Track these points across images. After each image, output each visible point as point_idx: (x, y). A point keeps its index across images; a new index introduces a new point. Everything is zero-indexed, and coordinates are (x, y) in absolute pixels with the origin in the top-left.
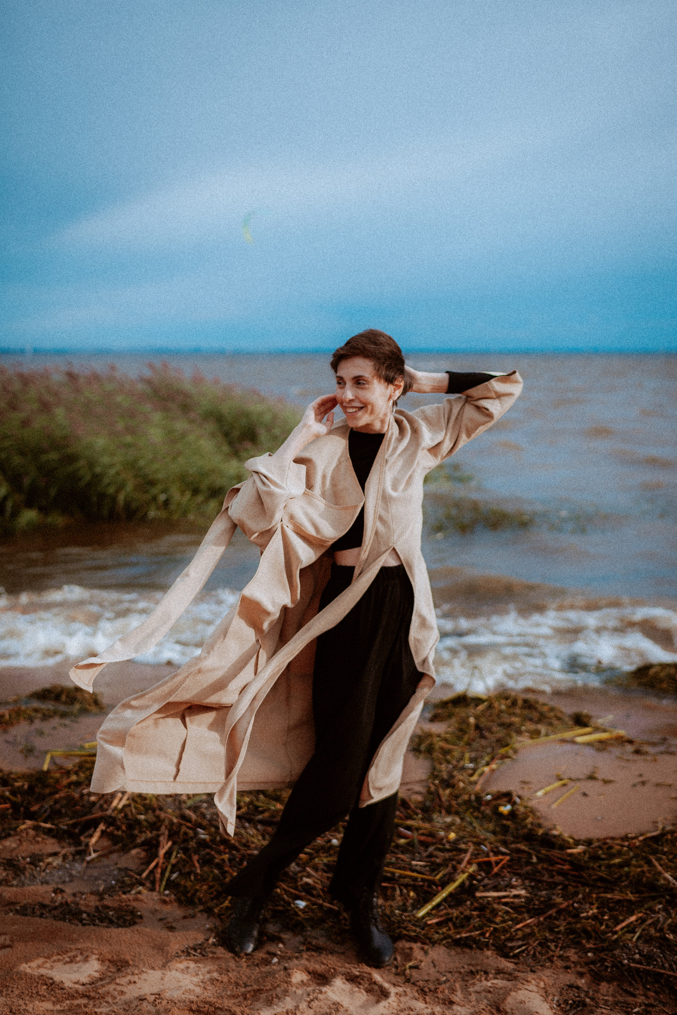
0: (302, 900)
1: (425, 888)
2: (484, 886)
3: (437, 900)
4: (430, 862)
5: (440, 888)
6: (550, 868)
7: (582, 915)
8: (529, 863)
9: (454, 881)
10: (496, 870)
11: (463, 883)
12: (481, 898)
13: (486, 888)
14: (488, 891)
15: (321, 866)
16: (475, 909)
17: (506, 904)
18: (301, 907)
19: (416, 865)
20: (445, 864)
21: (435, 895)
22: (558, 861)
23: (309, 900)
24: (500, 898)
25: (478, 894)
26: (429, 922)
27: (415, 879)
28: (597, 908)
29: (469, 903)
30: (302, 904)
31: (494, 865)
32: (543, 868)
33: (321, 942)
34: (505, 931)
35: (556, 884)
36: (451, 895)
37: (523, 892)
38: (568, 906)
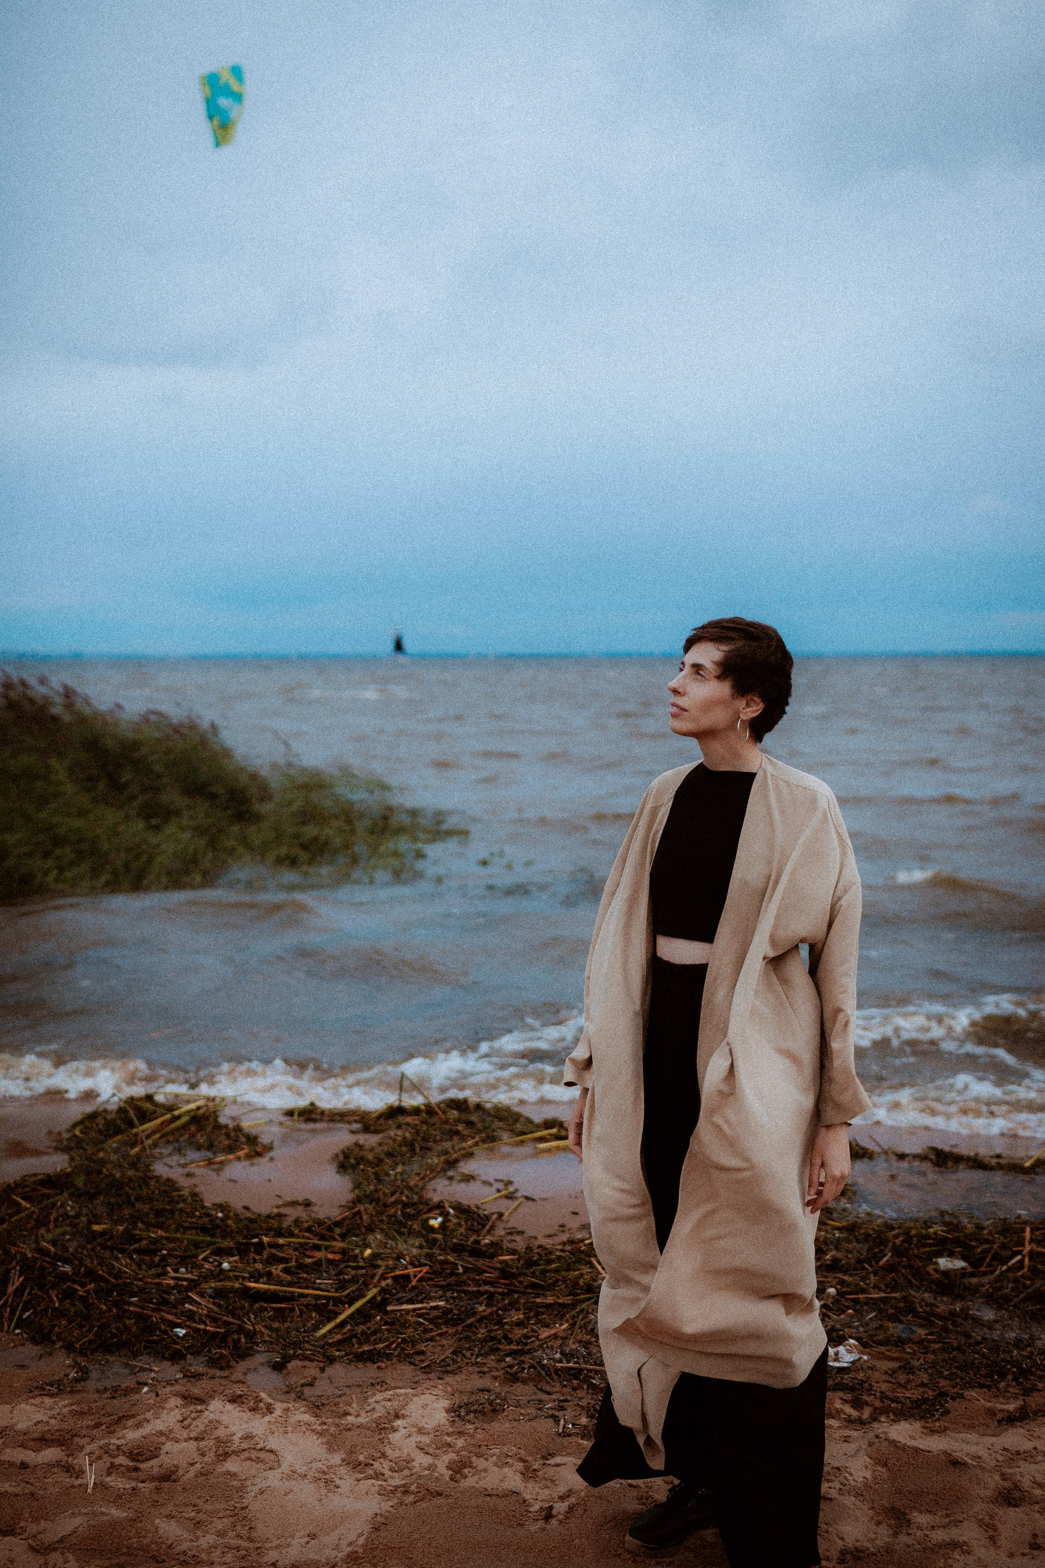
0: (182, 1328)
1: (331, 1307)
2: (398, 1300)
3: (341, 1317)
4: (338, 1280)
5: (346, 1306)
6: (477, 1277)
7: (505, 1321)
8: (453, 1274)
9: (364, 1296)
10: (414, 1283)
11: (374, 1297)
12: (393, 1311)
13: (400, 1302)
14: (402, 1304)
15: (209, 1291)
16: (386, 1324)
17: (419, 1316)
18: (181, 1335)
19: (320, 1284)
20: (354, 1280)
21: (340, 1314)
22: (488, 1269)
23: (188, 1327)
24: (414, 1310)
25: (389, 1308)
26: (331, 1341)
27: (318, 1297)
28: (524, 1314)
29: (378, 1318)
30: (181, 1332)
31: (412, 1277)
32: (469, 1279)
33: (201, 1369)
34: (414, 1342)
35: (481, 1293)
36: (358, 1311)
37: (442, 1303)
38: (491, 1314)
